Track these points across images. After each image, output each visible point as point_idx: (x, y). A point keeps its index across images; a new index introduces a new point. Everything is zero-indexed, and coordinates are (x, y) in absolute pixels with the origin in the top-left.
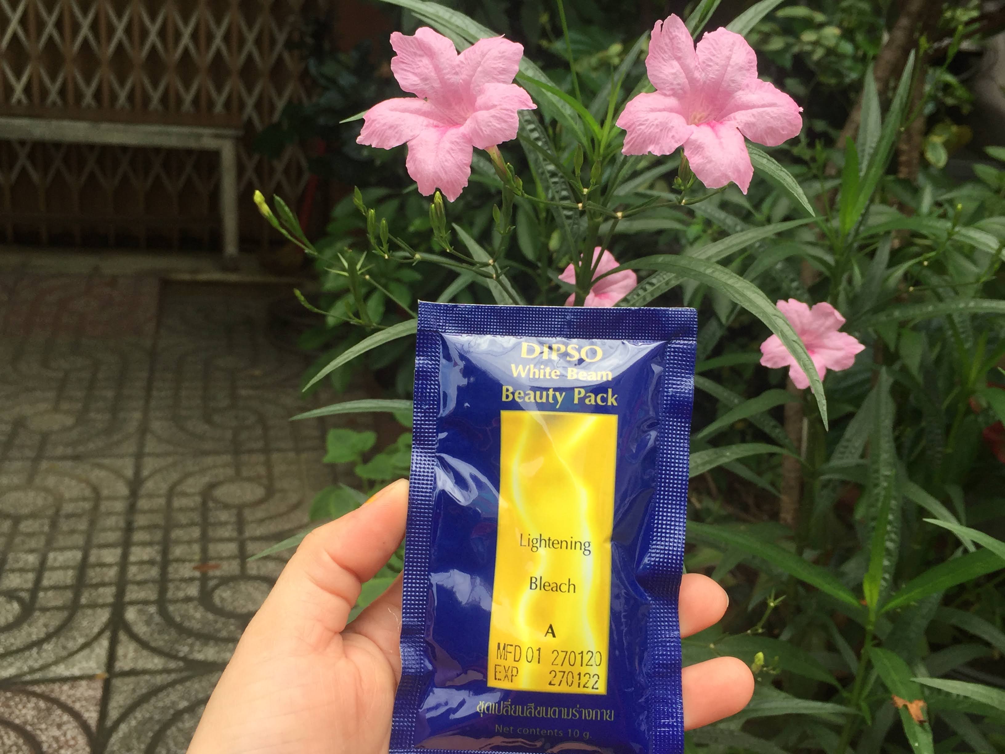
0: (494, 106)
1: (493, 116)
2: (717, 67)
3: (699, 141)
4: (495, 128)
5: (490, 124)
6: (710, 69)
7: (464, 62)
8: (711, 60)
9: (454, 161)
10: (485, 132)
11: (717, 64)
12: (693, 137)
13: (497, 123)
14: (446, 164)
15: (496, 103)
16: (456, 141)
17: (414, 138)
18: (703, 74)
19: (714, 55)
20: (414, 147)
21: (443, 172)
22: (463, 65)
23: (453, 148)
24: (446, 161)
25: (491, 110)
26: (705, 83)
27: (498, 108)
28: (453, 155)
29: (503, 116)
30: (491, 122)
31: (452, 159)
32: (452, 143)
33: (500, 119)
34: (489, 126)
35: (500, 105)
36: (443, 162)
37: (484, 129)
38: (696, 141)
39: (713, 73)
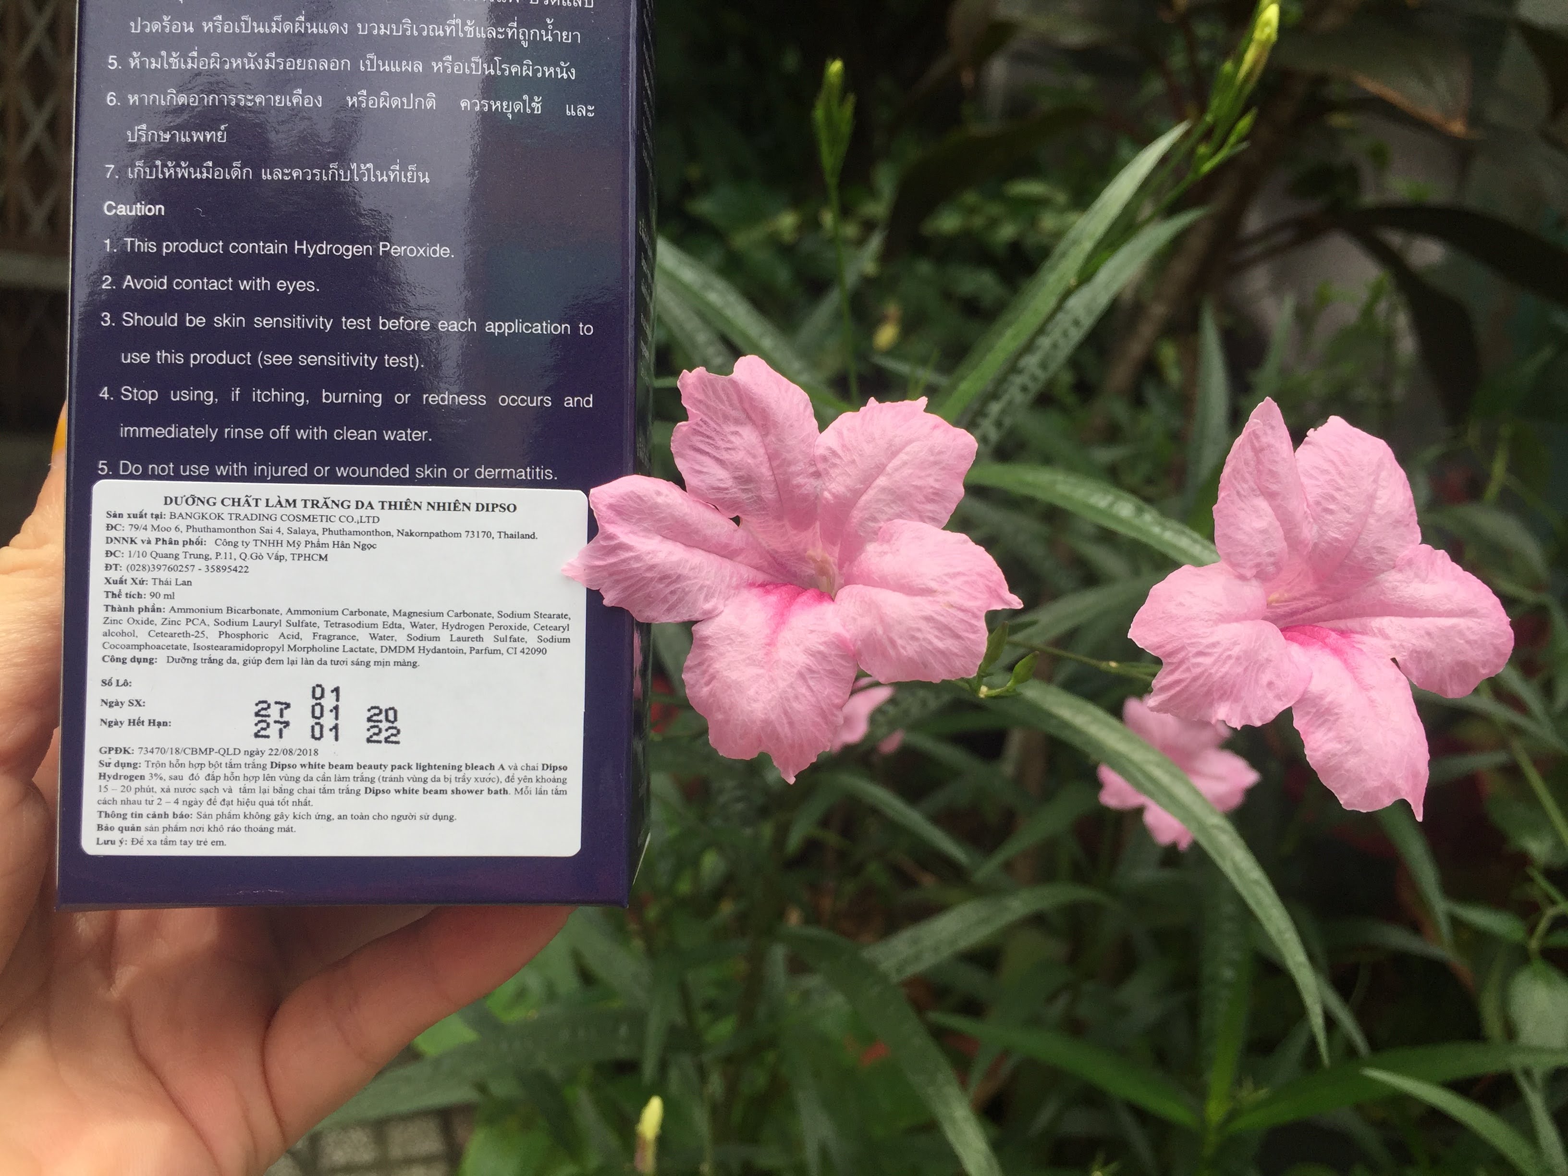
0: (927, 592)
1: (928, 619)
2: (1347, 517)
3: (1328, 699)
4: (930, 647)
5: (918, 635)
6: (1331, 518)
7: (840, 452)
8: (1333, 499)
9: (813, 700)
10: (902, 651)
11: (1348, 510)
12: (1316, 687)
13: (936, 637)
14: (795, 705)
15: (933, 585)
16: (820, 652)
17: (709, 616)
18: (1315, 528)
19: (1339, 489)
20: (709, 642)
21: (785, 721)
22: (837, 461)
23: (814, 668)
24: (796, 698)
25: (918, 599)
26: (1316, 545)
27: (940, 598)
28: (811, 683)
29: (954, 624)
30: (919, 630)
31: (808, 694)
32: (813, 654)
33: (945, 629)
34: (914, 638)
35: (945, 593)
36: (788, 700)
37: (900, 642)
38: (1321, 697)
39: (1338, 528)
